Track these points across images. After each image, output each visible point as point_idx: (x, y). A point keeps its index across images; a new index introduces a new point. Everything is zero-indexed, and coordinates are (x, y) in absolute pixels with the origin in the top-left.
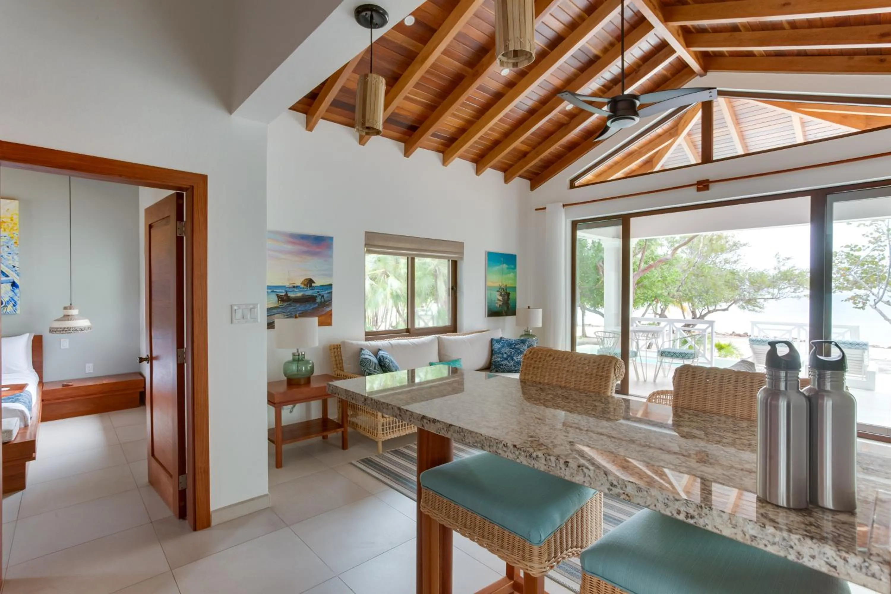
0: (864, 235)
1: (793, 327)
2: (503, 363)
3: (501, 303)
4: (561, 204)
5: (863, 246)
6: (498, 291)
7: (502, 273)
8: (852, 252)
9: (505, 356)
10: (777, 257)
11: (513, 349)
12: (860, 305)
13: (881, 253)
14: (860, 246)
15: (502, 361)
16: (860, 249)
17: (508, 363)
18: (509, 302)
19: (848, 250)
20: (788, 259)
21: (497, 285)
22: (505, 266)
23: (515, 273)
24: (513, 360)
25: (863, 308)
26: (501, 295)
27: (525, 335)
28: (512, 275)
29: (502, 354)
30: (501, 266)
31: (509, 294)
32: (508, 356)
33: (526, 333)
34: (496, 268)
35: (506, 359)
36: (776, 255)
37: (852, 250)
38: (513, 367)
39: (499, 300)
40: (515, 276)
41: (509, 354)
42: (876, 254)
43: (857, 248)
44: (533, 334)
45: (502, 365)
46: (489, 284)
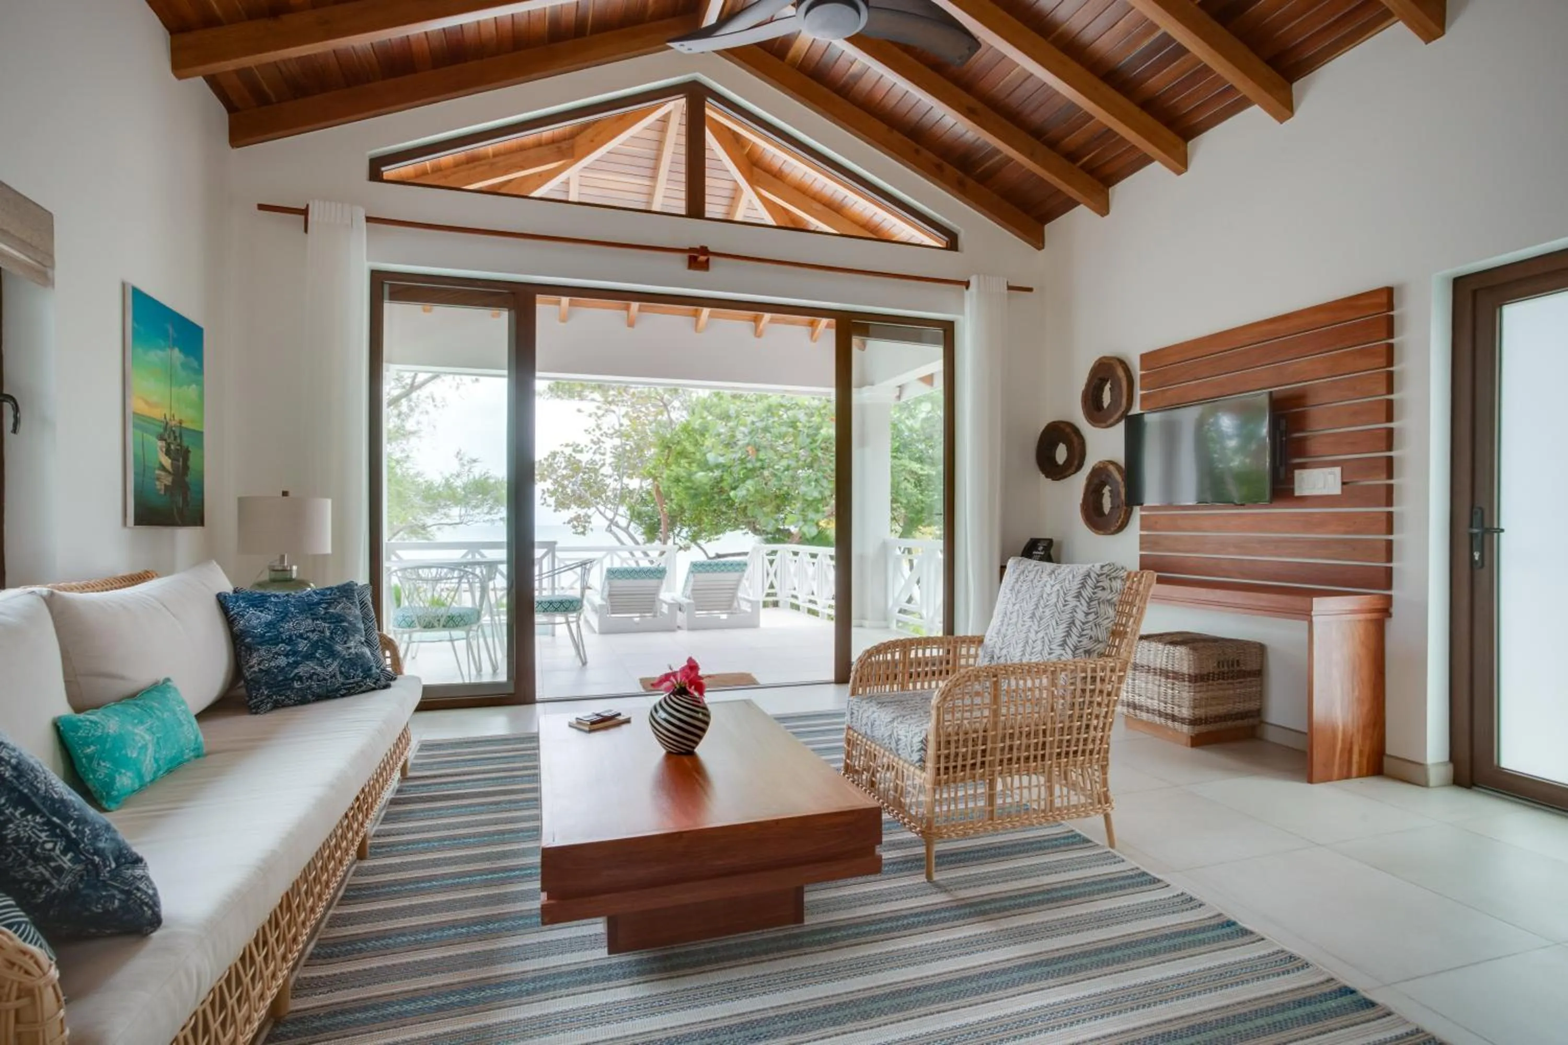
0: (586, 431)
1: (603, 553)
2: (301, 670)
3: (168, 480)
4: (361, 214)
5: (586, 446)
6: (161, 438)
7: (171, 378)
8: (574, 454)
9: (303, 646)
10: (459, 456)
11: (324, 620)
12: (580, 529)
13: (603, 457)
14: (582, 446)
15: (296, 664)
16: (581, 451)
17: (319, 669)
18: (188, 479)
19: (568, 451)
20: (475, 461)
21: (158, 413)
22: (177, 354)
23: (200, 384)
24: (333, 654)
25: (583, 533)
26: (168, 453)
27: (273, 581)
28: (191, 391)
29: (290, 641)
30: (168, 351)
31: (187, 452)
32: (315, 645)
33: (280, 576)
34: (156, 356)
35: (309, 656)
36: (458, 453)
37: (574, 451)
38: (341, 679)
39: (163, 468)
40: (201, 395)
41: (314, 637)
42: (597, 457)
43: (579, 448)
44: (302, 577)
45: (300, 679)
46: (137, 405)
